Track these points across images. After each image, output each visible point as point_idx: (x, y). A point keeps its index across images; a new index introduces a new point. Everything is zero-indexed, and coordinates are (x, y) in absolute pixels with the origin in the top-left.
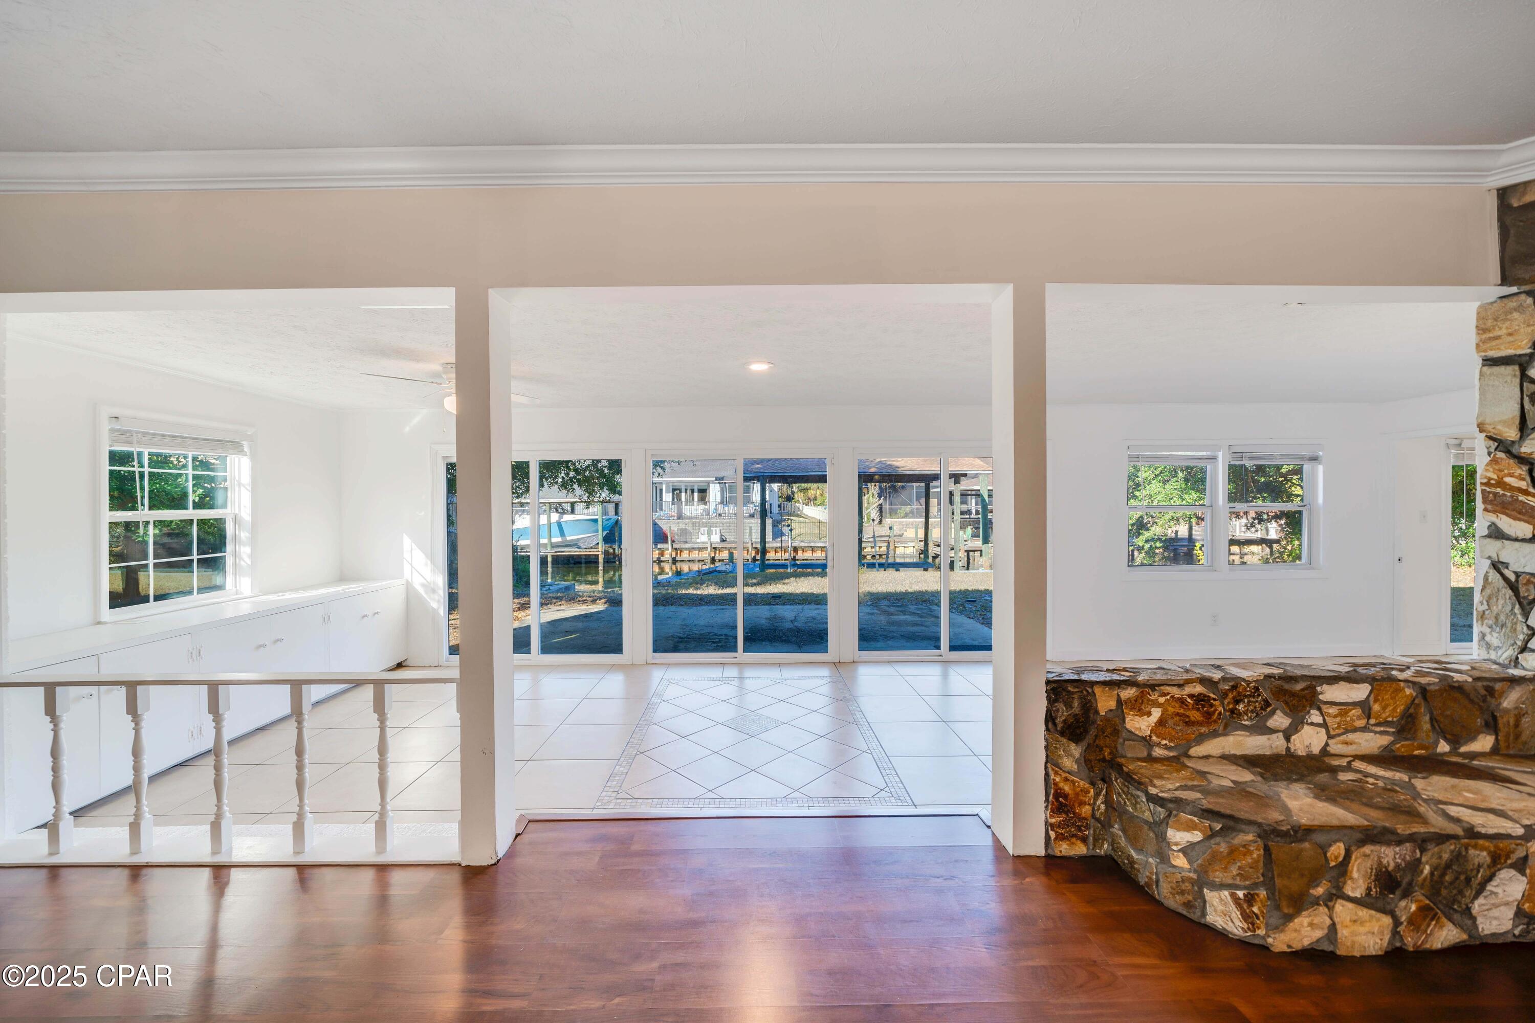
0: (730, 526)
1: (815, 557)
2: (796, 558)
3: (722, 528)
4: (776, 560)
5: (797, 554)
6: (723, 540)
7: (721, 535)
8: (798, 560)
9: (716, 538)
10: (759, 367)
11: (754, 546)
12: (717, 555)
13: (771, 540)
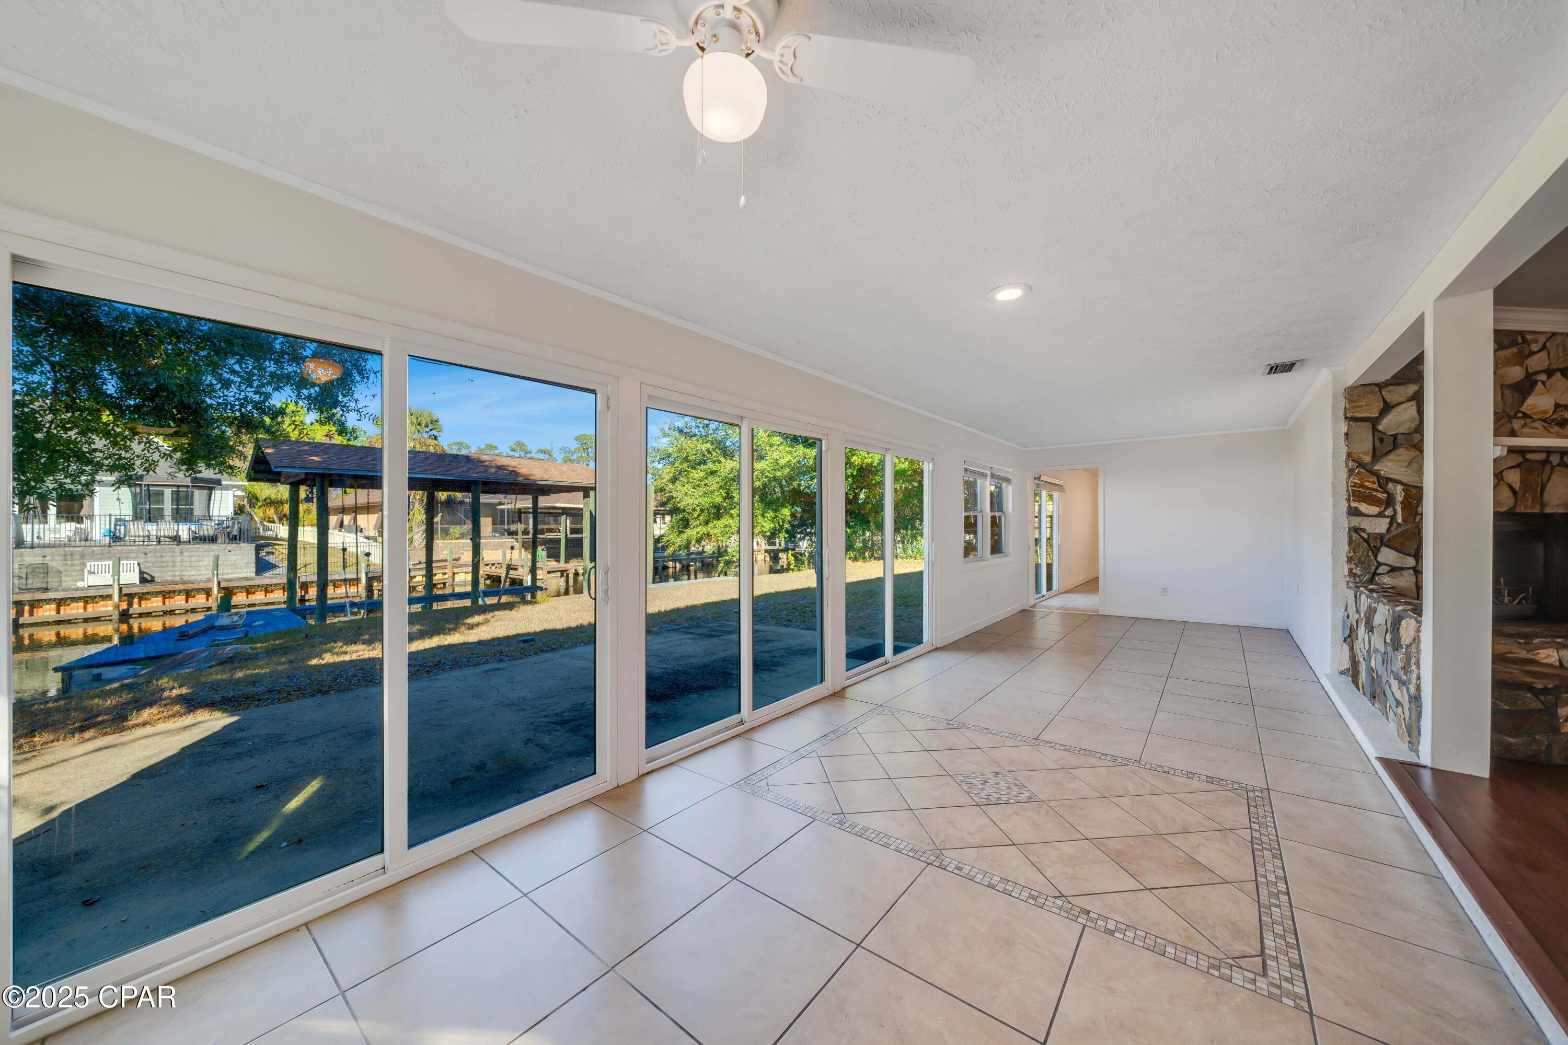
0: (161, 557)
1: (339, 594)
2: (306, 598)
3: (142, 561)
4: (267, 604)
5: (307, 592)
6: (143, 580)
7: (141, 573)
8: (308, 600)
9: (131, 577)
10: (1009, 295)
11: (222, 585)
12: (136, 606)
13: (254, 575)
